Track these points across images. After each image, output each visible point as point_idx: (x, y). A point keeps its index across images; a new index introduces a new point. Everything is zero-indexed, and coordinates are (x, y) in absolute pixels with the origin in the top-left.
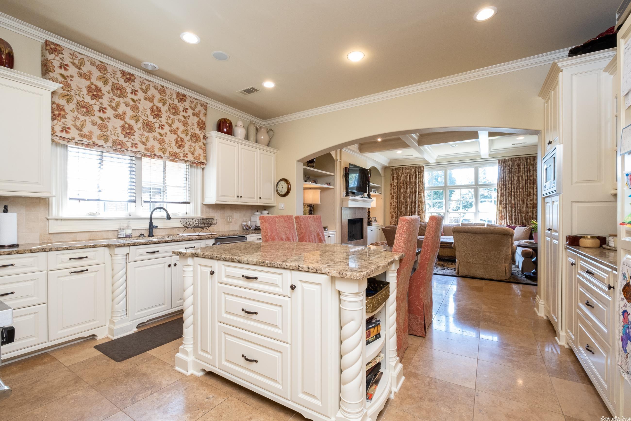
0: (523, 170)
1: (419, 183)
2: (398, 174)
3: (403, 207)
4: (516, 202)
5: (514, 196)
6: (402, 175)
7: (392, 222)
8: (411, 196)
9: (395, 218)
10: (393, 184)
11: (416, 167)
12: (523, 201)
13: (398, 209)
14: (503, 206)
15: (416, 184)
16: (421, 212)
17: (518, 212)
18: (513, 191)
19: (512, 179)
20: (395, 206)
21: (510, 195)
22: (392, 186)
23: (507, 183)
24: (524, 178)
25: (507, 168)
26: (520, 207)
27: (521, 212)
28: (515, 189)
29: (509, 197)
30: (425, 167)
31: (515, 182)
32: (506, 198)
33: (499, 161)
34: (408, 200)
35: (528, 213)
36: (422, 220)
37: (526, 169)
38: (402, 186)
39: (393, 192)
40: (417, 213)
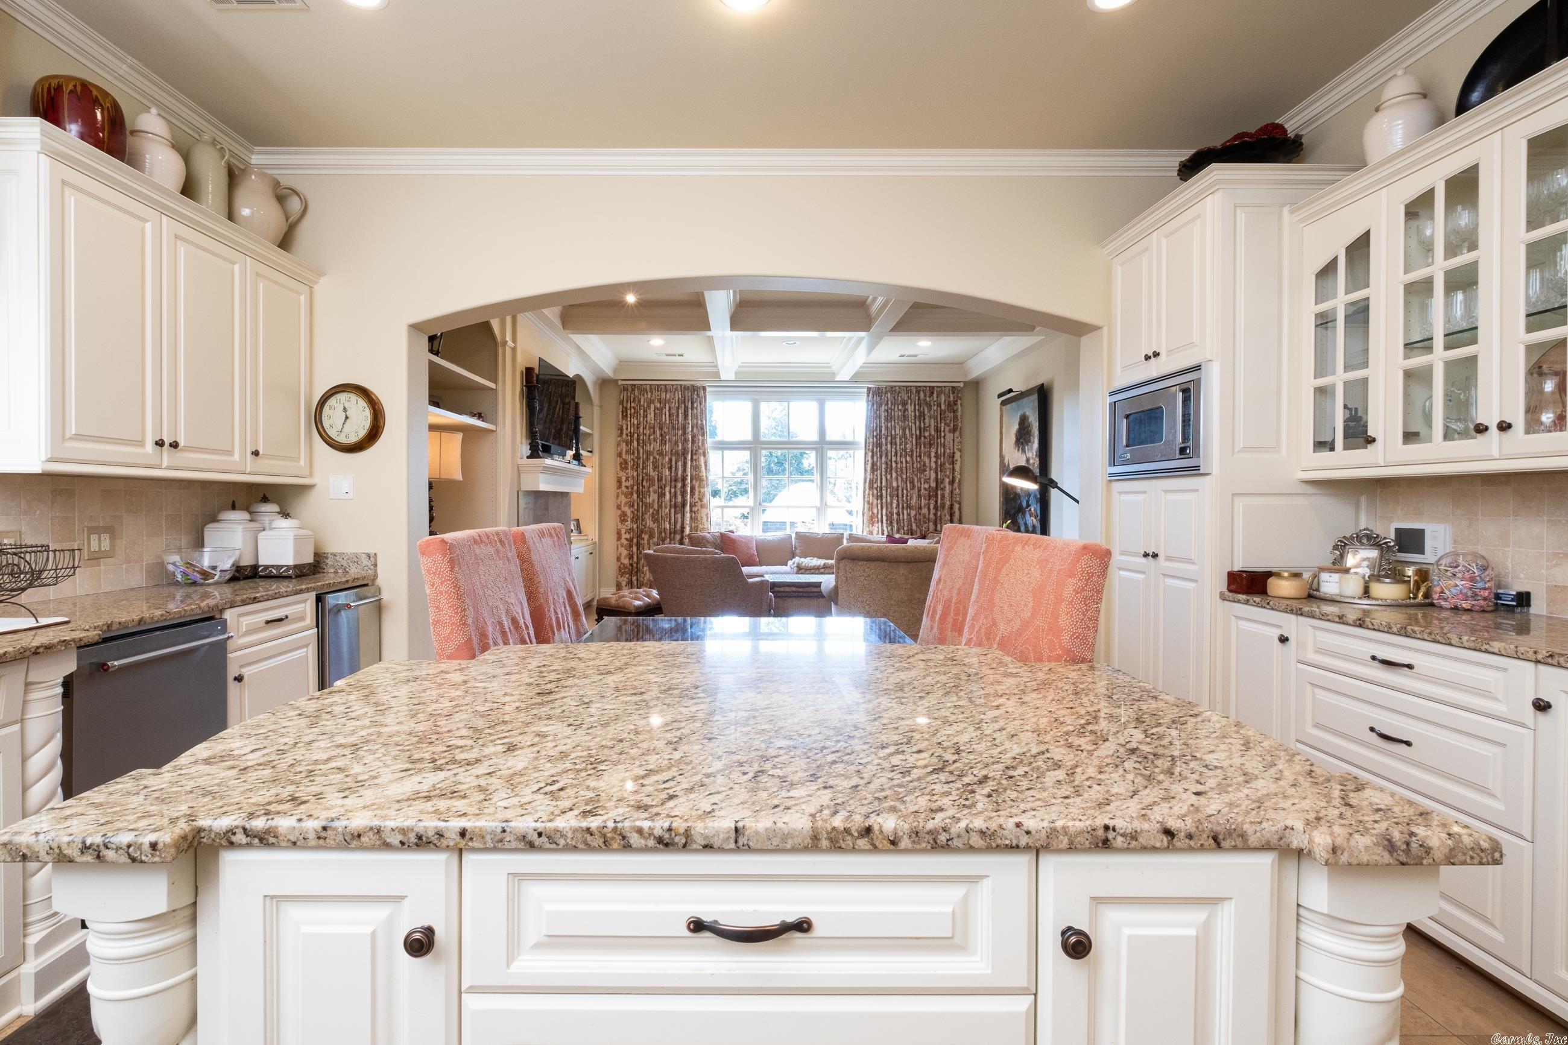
0: (913, 414)
1: (692, 430)
2: (639, 402)
3: (652, 493)
4: (900, 484)
5: (896, 472)
6: (649, 406)
7: (623, 531)
8: (673, 463)
9: (632, 521)
10: (624, 428)
11: (686, 388)
12: (912, 482)
13: (638, 497)
14: (875, 492)
15: (685, 433)
16: (699, 503)
17: (903, 507)
18: (894, 459)
19: (893, 433)
20: (632, 488)
21: (889, 469)
22: (621, 434)
23: (884, 440)
24: (914, 432)
25: (883, 408)
26: (907, 496)
27: (909, 507)
28: (899, 455)
29: (886, 471)
30: (708, 389)
31: (898, 440)
32: (881, 475)
33: (869, 389)
34: (667, 473)
35: (920, 508)
36: (701, 526)
37: (917, 414)
38: (649, 436)
39: (624, 450)
40: (688, 508)
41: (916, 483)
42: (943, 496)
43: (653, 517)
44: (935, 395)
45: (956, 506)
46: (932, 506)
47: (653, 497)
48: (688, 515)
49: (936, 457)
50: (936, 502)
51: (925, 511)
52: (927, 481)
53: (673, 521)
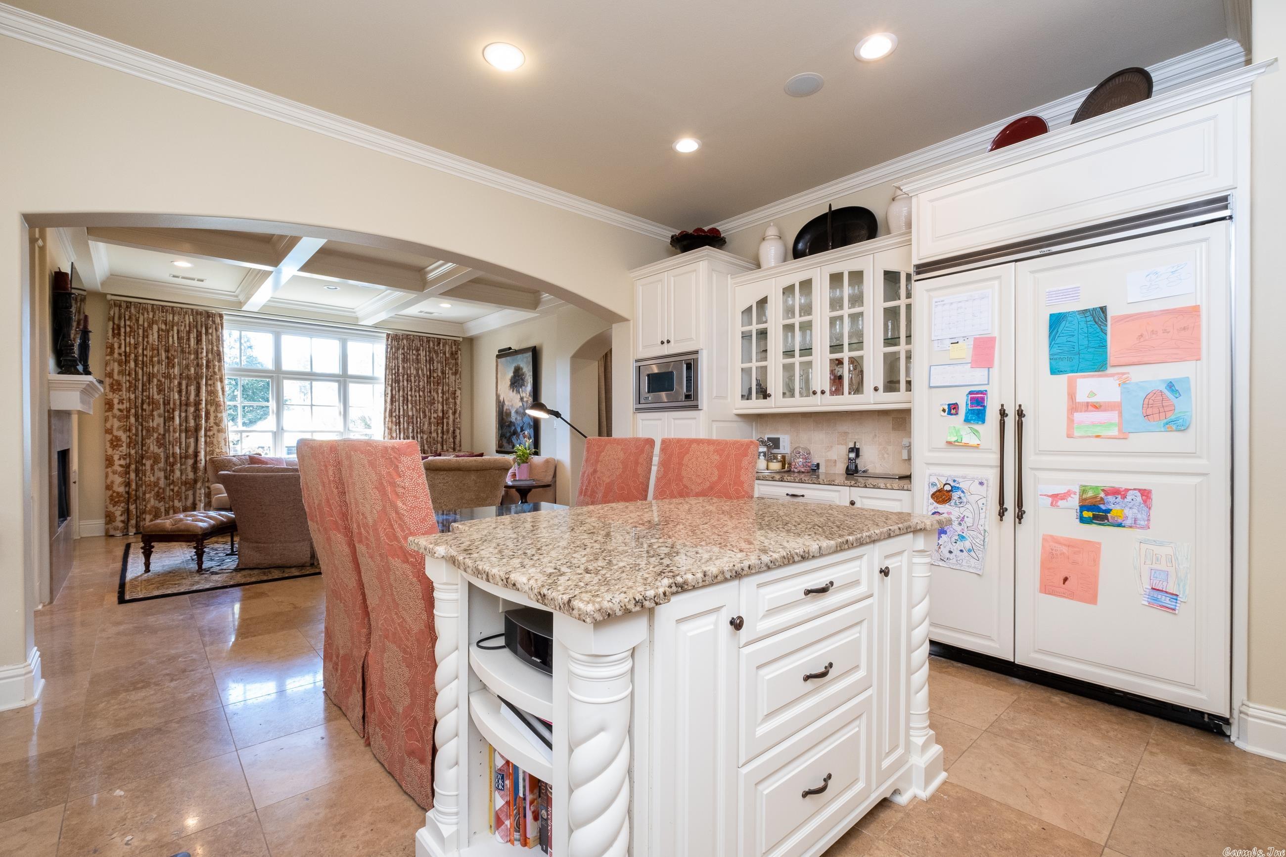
0: (424, 358)
1: (207, 356)
2: (137, 320)
3: (156, 417)
4: (414, 413)
5: (412, 404)
6: (150, 326)
7: (116, 457)
8: (184, 387)
9: (128, 446)
10: (116, 346)
11: (199, 313)
12: (424, 412)
13: (137, 420)
14: (394, 419)
15: (198, 358)
16: (215, 428)
17: (417, 432)
18: (409, 393)
19: (409, 372)
20: (128, 412)
21: (406, 400)
22: (112, 353)
23: (401, 377)
24: (425, 372)
25: (401, 351)
26: (420, 423)
27: (422, 432)
28: (414, 390)
29: (403, 403)
30: (225, 317)
31: (412, 378)
32: (399, 406)
33: (388, 335)
34: (177, 396)
35: (431, 433)
36: (218, 450)
37: (428, 359)
38: (152, 357)
39: (116, 371)
40: (203, 432)
41: (427, 413)
42: (448, 424)
43: (158, 442)
44: (441, 345)
45: (458, 431)
46: (439, 431)
47: (157, 421)
48: (202, 440)
49: (443, 393)
50: (443, 428)
51: (434, 435)
52: (436, 411)
53: (183, 445)
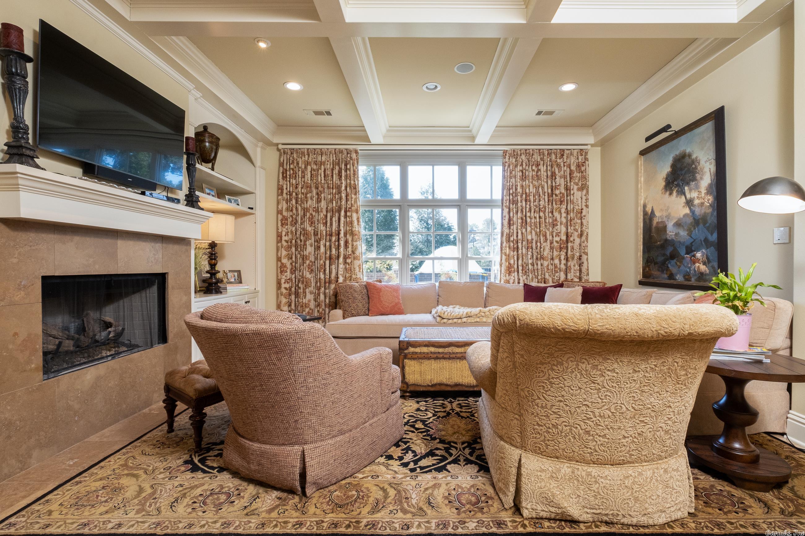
0: (545, 174)
1: (346, 189)
2: (298, 164)
3: (308, 246)
4: (534, 237)
5: (531, 226)
6: (306, 168)
7: (283, 281)
8: (329, 219)
9: (292, 273)
10: (284, 187)
11: (340, 151)
12: (545, 236)
13: (296, 250)
14: (512, 244)
15: (340, 192)
16: (352, 256)
17: (537, 258)
18: (528, 214)
19: (527, 191)
20: (291, 242)
21: (524, 223)
22: (281, 193)
23: (519, 197)
24: (546, 190)
25: (519, 168)
26: (541, 248)
27: (543, 258)
28: (533, 211)
29: (522, 226)
30: (360, 153)
31: (532, 198)
32: (517, 229)
33: (505, 152)
34: (322, 227)
36: (354, 276)
37: (549, 173)
38: (307, 194)
39: (284, 208)
40: (341, 260)
41: (548, 237)
42: (573, 248)
43: (309, 268)
44: (565, 157)
45: (584, 257)
46: (563, 257)
47: (310, 250)
48: (341, 266)
49: (567, 213)
50: (567, 253)
51: (557, 261)
52: (558, 235)
53: (327, 271)
